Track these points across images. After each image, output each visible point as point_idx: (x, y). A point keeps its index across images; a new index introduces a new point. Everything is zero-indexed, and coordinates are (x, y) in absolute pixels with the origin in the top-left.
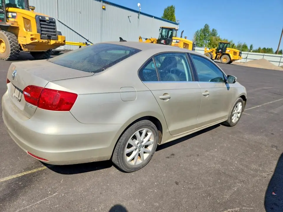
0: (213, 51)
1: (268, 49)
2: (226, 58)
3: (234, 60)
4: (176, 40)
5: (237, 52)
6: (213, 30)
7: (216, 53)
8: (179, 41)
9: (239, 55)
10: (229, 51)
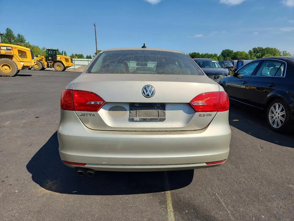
0: (42, 59)
1: (79, 55)
2: (59, 66)
3: (68, 67)
4: (6, 47)
5: (68, 58)
6: (19, 36)
7: (46, 61)
8: (11, 48)
9: (72, 62)
10: (60, 58)
